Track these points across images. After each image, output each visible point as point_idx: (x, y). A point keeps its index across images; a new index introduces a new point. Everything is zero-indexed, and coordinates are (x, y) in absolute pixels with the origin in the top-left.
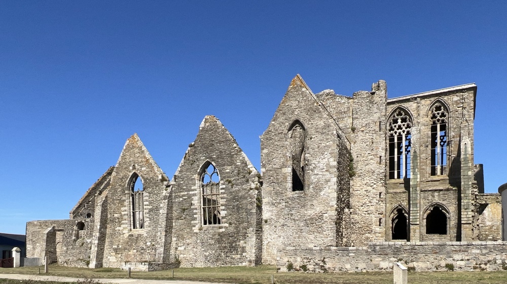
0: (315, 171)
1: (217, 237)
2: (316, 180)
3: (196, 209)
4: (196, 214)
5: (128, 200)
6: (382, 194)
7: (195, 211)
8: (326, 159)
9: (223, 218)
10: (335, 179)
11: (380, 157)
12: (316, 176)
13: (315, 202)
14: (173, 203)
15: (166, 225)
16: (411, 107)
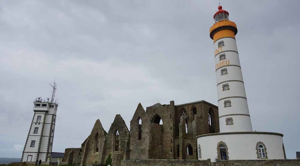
1: (117, 155)
6: (172, 140)
9: (120, 149)
10: (148, 137)
11: (171, 127)
12: (144, 135)
13: (143, 144)
14: (106, 143)
15: (103, 151)
16: (186, 108)
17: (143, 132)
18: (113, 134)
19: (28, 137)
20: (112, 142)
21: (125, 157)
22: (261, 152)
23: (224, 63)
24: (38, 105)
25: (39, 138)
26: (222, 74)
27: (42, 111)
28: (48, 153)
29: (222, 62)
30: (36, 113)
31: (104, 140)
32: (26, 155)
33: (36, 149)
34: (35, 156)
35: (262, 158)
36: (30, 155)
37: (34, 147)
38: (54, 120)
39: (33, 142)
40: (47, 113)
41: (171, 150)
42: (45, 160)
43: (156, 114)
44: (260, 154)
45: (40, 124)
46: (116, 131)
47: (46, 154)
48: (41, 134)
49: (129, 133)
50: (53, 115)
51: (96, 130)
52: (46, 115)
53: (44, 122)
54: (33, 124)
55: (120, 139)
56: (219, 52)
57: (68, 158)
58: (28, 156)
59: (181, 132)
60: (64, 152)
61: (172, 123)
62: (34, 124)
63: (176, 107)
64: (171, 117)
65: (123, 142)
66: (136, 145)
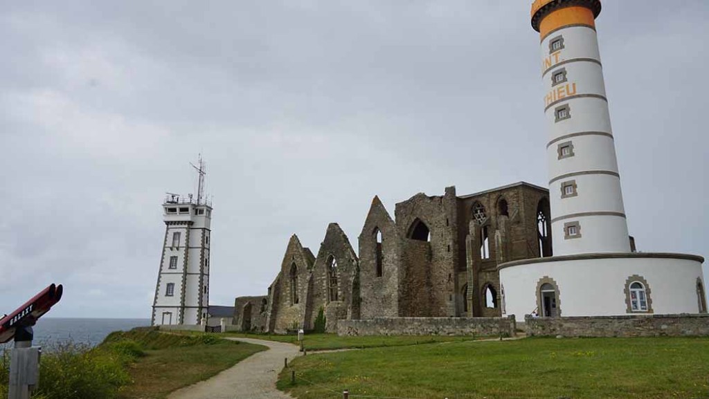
0: (387, 263)
1: (336, 310)
2: (387, 269)
3: (325, 289)
6: (451, 275)
7: (325, 291)
10: (397, 269)
11: (449, 246)
12: (387, 267)
13: (387, 286)
14: (313, 285)
15: (307, 302)
16: (484, 201)
17: (385, 259)
18: (325, 265)
19: (160, 277)
20: (325, 281)
21: (351, 313)
22: (636, 297)
23: (563, 91)
24: (172, 211)
25: (180, 277)
26: (558, 119)
27: (182, 223)
28: (201, 308)
29: (558, 90)
30: (170, 226)
31: (308, 278)
32: (159, 312)
33: (176, 300)
34: (176, 313)
35: (640, 312)
36: (168, 313)
37: (172, 295)
38: (206, 240)
39: (170, 286)
40: (191, 227)
41: (451, 296)
42: (197, 322)
43: (417, 219)
44: (635, 303)
45: (180, 249)
46: (331, 259)
47: (198, 309)
48: (183, 269)
49: (358, 264)
50: (204, 229)
52: (190, 230)
53: (188, 245)
54: (166, 249)
55: (339, 277)
56: (553, 65)
57: (242, 316)
58: (164, 313)
59: (470, 256)
60: (234, 306)
61: (450, 237)
62: (168, 250)
63: (461, 201)
64: (448, 225)
65: (346, 282)
66: (373, 288)
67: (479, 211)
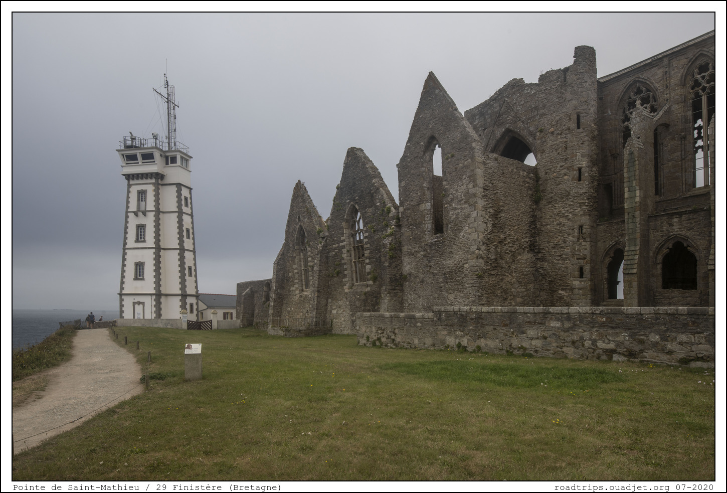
0: (453, 205)
1: (363, 297)
2: (454, 216)
3: (345, 264)
4: (346, 269)
5: (298, 257)
6: (584, 227)
7: (345, 267)
8: (465, 185)
9: (369, 273)
10: (474, 215)
11: (580, 169)
12: (454, 211)
13: (454, 249)
15: (318, 285)
17: (450, 199)
18: (344, 224)
19: (124, 254)
20: (345, 250)
21: (386, 301)
24: (131, 158)
25: (151, 254)
27: (146, 176)
28: (184, 296)
30: (131, 182)
31: (320, 247)
32: (128, 302)
33: (149, 286)
34: (149, 302)
36: (139, 303)
37: (143, 279)
38: (184, 201)
39: (139, 266)
40: (160, 181)
41: (581, 269)
43: (508, 131)
45: (147, 213)
46: (354, 212)
47: (180, 297)
48: (155, 243)
49: (398, 212)
50: (181, 186)
51: (297, 220)
52: (160, 187)
53: (159, 209)
54: (129, 214)
55: (366, 240)
58: (134, 303)
61: (585, 151)
62: (131, 215)
63: (603, 86)
64: (579, 128)
65: (377, 248)
66: (425, 256)
67: (638, 102)
